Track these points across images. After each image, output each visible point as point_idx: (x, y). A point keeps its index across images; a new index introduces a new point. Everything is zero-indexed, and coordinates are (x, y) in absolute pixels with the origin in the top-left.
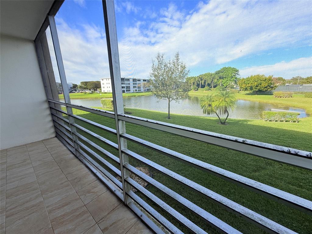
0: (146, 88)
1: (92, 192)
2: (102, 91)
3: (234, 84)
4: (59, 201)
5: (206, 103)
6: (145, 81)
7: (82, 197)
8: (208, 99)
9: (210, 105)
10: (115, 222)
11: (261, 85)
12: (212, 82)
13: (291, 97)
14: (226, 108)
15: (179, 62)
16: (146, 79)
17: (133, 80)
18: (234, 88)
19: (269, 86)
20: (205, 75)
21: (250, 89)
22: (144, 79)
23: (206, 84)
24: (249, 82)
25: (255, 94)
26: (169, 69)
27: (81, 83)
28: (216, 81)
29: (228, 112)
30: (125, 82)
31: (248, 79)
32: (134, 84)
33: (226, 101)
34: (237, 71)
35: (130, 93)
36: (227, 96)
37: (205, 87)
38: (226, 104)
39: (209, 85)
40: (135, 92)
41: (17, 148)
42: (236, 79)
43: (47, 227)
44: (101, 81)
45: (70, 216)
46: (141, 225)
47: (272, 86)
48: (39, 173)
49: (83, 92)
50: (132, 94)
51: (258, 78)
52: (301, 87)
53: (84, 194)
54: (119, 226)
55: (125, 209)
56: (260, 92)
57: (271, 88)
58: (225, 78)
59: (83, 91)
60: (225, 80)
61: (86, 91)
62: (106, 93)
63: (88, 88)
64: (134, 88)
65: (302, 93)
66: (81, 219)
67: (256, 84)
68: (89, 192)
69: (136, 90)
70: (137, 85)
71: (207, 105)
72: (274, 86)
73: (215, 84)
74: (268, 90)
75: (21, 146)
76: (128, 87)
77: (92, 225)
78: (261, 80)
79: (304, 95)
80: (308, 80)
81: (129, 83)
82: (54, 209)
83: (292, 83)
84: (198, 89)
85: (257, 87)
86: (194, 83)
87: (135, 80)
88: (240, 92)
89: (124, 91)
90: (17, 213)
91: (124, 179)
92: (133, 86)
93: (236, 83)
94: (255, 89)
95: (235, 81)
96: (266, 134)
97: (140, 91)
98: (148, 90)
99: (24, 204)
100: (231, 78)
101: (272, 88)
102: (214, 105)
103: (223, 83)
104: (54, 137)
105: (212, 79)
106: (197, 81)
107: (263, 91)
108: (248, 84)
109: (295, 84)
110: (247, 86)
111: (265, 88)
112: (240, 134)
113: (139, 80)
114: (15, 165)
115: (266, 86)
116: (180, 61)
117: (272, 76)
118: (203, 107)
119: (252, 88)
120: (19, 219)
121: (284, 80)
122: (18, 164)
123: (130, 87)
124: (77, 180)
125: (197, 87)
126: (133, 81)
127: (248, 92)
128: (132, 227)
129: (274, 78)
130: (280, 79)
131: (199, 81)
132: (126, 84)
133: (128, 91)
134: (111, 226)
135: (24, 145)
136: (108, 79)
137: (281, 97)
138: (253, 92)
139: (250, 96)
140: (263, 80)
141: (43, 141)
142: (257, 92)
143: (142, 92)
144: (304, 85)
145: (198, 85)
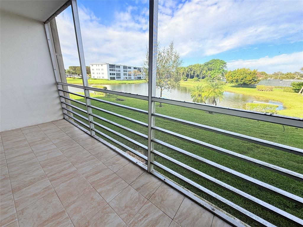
0: (136, 76)
1: (117, 164)
2: (92, 77)
3: (221, 76)
4: (91, 170)
5: (196, 93)
6: (136, 68)
7: (110, 167)
8: (198, 89)
9: (200, 95)
10: (143, 184)
11: (246, 78)
12: (201, 73)
13: (272, 91)
14: (214, 98)
15: (172, 51)
16: (137, 67)
17: (124, 67)
18: (221, 80)
19: (253, 80)
20: (195, 66)
21: (236, 81)
22: (135, 67)
23: (196, 74)
24: (235, 75)
25: (240, 87)
26: (162, 58)
27: (70, 67)
28: (204, 72)
29: (216, 103)
30: (116, 69)
31: (235, 72)
32: (124, 71)
33: (215, 92)
34: (225, 63)
35: (120, 80)
36: (216, 87)
37: (194, 78)
38: (215, 95)
39: (198, 76)
40: (125, 79)
41: (29, 128)
42: (223, 71)
43: (89, 188)
44: (91, 66)
45: (105, 181)
46: (166, 186)
47: (256, 79)
48: (62, 149)
49: (71, 77)
50: (123, 81)
51: (244, 71)
52: (281, 82)
53: (111, 165)
54: (148, 187)
55: (150, 176)
56: (245, 85)
57: (254, 81)
58: (213, 69)
59: (71, 75)
60: (212, 72)
61: (75, 77)
62: (96, 79)
63: (77, 73)
64: (124, 75)
65: (281, 88)
66: (116, 182)
67: (241, 77)
68: (114, 163)
69: (126, 78)
70: (127, 73)
71: (197, 95)
72: (258, 80)
73: (204, 76)
74: (252, 83)
75: (33, 126)
76: (118, 74)
77: (126, 186)
78: (246, 74)
79: (282, 90)
80: (288, 76)
81: (120, 70)
82: (89, 176)
83: (273, 78)
84: (187, 79)
85: (242, 80)
86: (183, 73)
87: (125, 67)
88: (226, 84)
89: (115, 77)
90: (58, 178)
91: (151, 151)
92: (124, 74)
93: (223, 75)
94: (240, 82)
95: (222, 73)
96: (248, 124)
97: (130, 79)
98: (138, 78)
99: (61, 172)
100: (219, 70)
101: (256, 81)
102: (203, 95)
103: (211, 74)
104: (62, 119)
105: (201, 70)
106: (186, 71)
107: (248, 84)
108: (235, 77)
109: (276, 79)
110: (233, 78)
111: (249, 81)
112: (226, 122)
113: (130, 68)
114: (36, 142)
115: (250, 79)
116: (174, 50)
117: (257, 70)
118: (193, 97)
119: (238, 80)
120: (63, 183)
121: (266, 75)
122: (39, 141)
123: (120, 74)
124: (100, 155)
125: (186, 78)
126: (124, 69)
127: (233, 85)
128: (160, 187)
129: (258, 72)
130: (263, 73)
131: (189, 71)
132: (116, 71)
133: (118, 78)
134: (142, 187)
135: (35, 126)
136: (98, 65)
137: (263, 90)
138: (239, 85)
139: (236, 88)
140: (249, 74)
141: (53, 122)
142: (242, 84)
143: (132, 80)
144: (284, 80)
145: (187, 76)
